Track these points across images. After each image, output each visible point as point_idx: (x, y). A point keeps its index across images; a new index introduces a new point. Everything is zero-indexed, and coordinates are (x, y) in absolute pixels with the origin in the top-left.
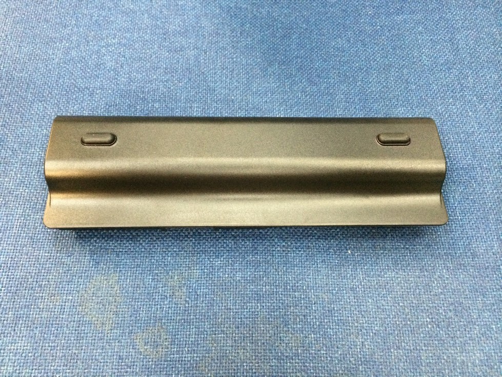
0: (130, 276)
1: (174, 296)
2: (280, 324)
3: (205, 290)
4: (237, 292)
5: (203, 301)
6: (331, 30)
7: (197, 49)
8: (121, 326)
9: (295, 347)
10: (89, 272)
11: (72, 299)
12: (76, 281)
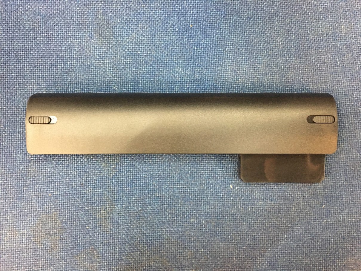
0: (68, 213)
1: (101, 226)
2: (180, 243)
8: (65, 250)
9: (190, 258)
10: (37, 212)
11: (27, 233)
12: (28, 219)
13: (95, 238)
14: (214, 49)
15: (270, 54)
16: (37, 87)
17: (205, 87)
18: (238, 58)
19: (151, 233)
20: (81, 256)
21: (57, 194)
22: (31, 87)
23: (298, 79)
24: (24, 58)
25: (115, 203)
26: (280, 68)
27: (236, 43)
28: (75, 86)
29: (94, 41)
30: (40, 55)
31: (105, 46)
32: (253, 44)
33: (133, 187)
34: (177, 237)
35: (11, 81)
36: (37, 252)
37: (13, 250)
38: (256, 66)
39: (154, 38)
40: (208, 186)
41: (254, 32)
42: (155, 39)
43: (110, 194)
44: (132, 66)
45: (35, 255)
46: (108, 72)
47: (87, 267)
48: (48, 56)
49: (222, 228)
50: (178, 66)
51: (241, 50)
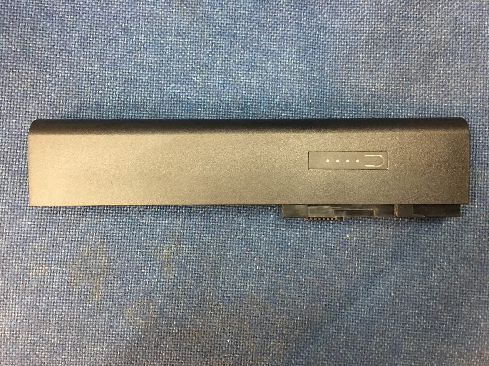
2: (268, 305)
8: (110, 298)
9: (280, 328)
10: (76, 243)
11: (60, 270)
12: (63, 251)
13: (152, 287)
14: (345, 36)
15: (425, 51)
16: (88, 68)
17: (325, 91)
18: (377, 52)
19: (230, 288)
20: (132, 308)
21: (106, 221)
22: (79, 67)
23: (463, 92)
24: (73, 24)
25: (183, 241)
26: (438, 73)
27: (378, 30)
28: (141, 72)
29: (173, 9)
30: (95, 22)
31: (187, 17)
32: (402, 34)
33: (210, 222)
34: (265, 296)
35: (52, 56)
36: (72, 297)
37: (40, 290)
38: (403, 67)
39: (259, 12)
40: (315, 232)
41: (405, 17)
42: (260, 14)
43: (177, 228)
44: (224, 51)
45: (69, 300)
46: (189, 56)
47: (138, 324)
48: (106, 25)
49: (328, 291)
50: (289, 57)
51: (383, 41)
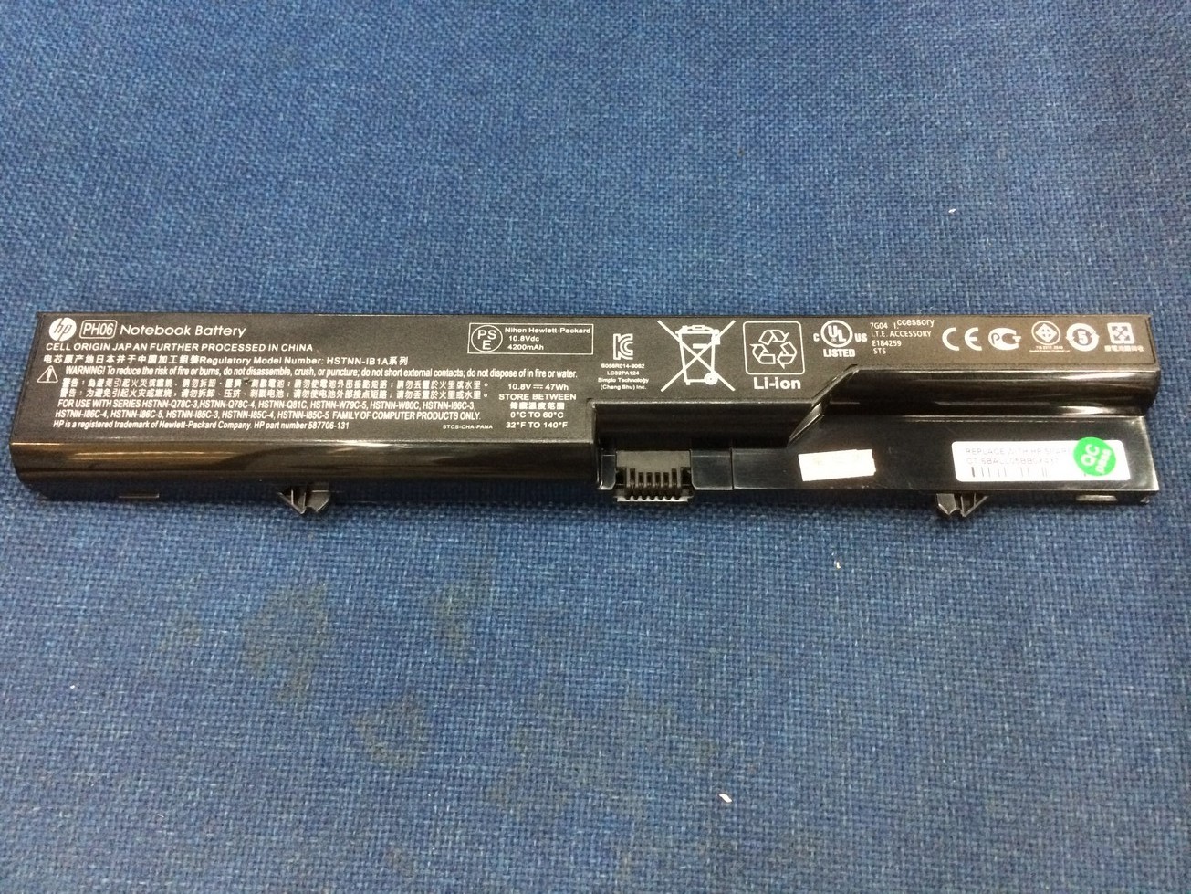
0: (352, 592)
1: (444, 641)
2: (673, 715)
3: (511, 631)
4: (582, 641)
5: (506, 653)
6: (832, 48)
7: (521, 89)
8: (328, 698)
9: (702, 764)
10: (266, 580)
11: (227, 636)
12: (238, 597)
13: (420, 673)
15: (953, 227)
18: (865, 232)
19: (589, 677)
20: (374, 720)
21: (332, 538)
23: (1036, 292)
25: (490, 579)
27: (861, 198)
34: (666, 694)
36: (246, 694)
37: (179, 679)
40: (767, 558)
43: (479, 552)
45: (238, 701)
47: (384, 758)
